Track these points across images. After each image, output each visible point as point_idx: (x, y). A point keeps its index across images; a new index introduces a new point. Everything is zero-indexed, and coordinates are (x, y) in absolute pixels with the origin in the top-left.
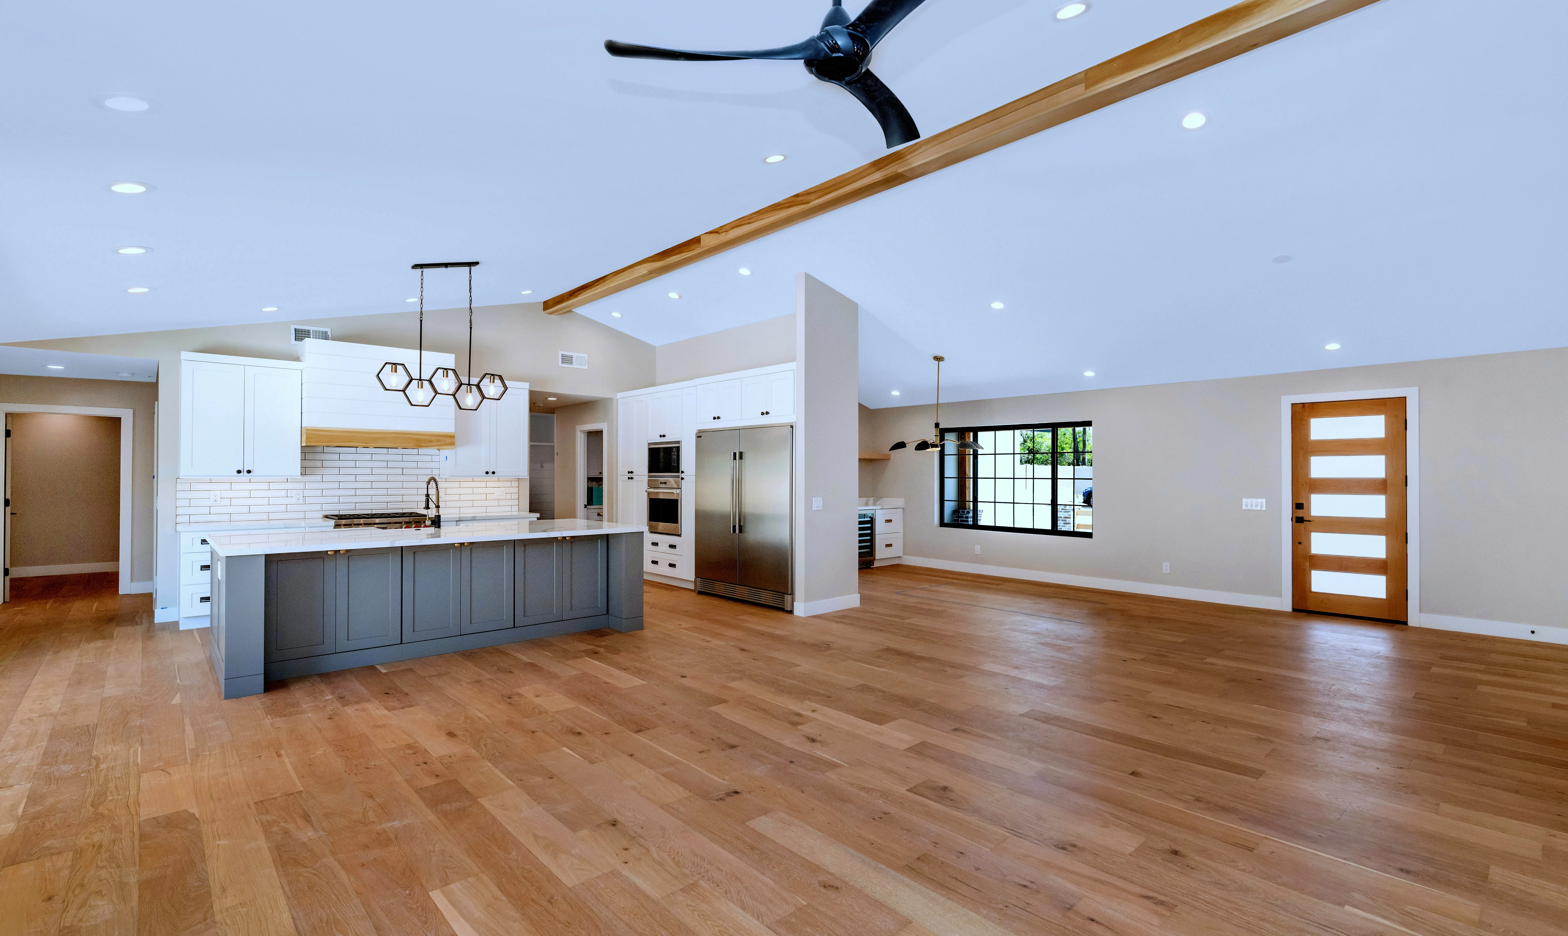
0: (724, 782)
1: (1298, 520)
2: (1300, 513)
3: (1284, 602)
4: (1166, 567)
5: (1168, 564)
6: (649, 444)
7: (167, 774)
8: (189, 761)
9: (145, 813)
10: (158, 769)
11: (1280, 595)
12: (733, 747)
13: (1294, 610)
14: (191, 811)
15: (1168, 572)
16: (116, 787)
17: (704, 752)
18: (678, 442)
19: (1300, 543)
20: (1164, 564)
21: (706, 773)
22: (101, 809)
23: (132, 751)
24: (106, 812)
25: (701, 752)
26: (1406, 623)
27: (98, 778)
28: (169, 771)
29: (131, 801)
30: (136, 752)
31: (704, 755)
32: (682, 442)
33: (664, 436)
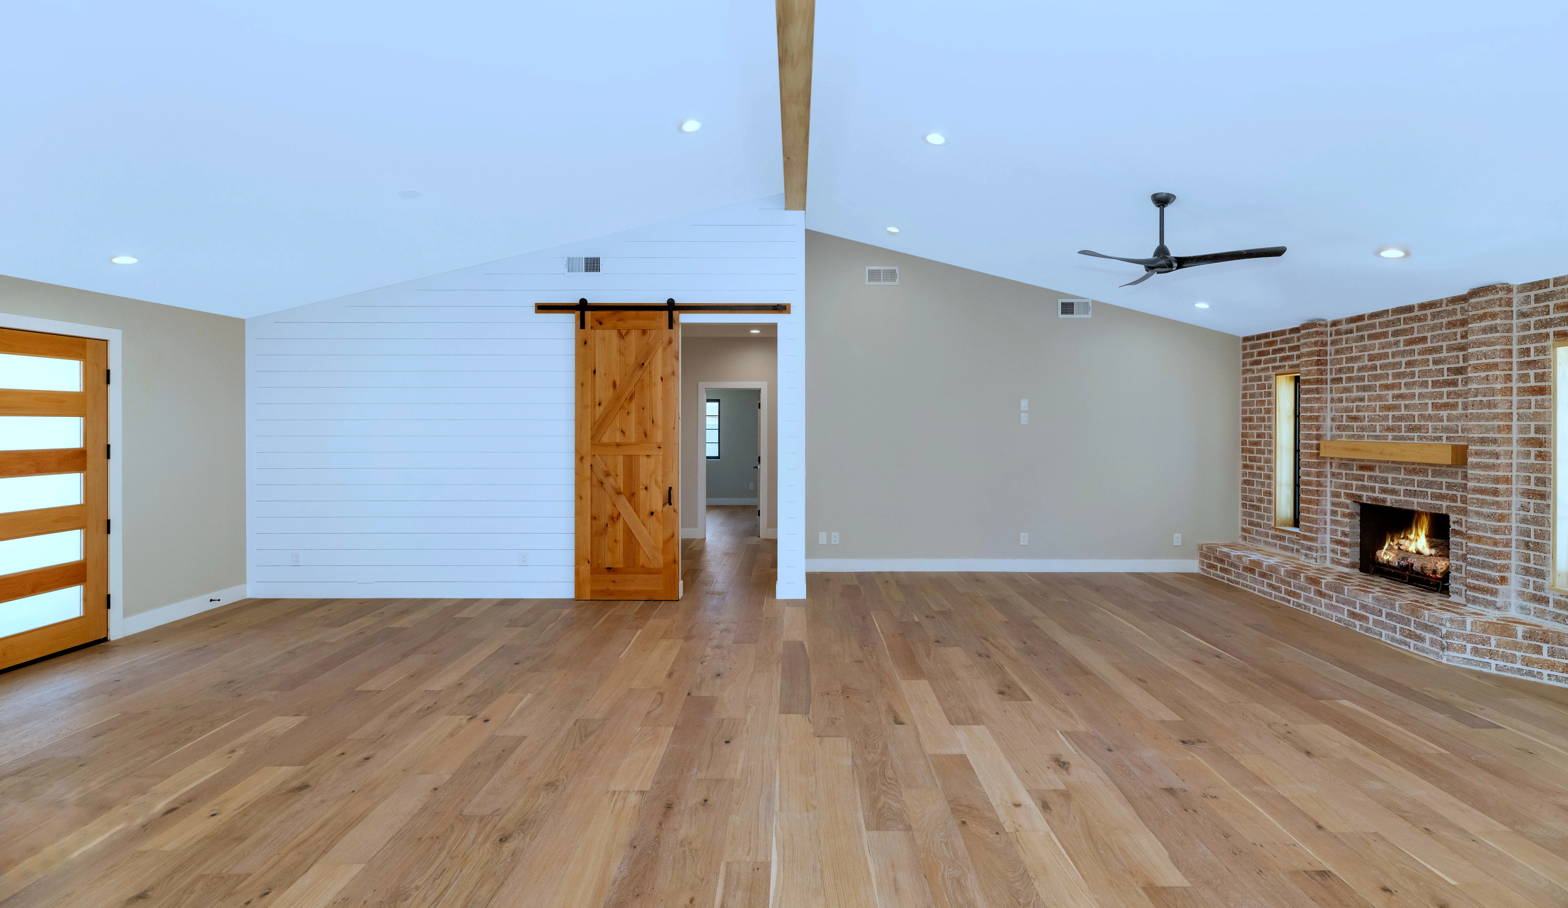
0: (1193, 755)
12: (1170, 791)
17: (1211, 797)
21: (1212, 769)
25: (1215, 797)
26: (105, 640)
31: (1211, 792)
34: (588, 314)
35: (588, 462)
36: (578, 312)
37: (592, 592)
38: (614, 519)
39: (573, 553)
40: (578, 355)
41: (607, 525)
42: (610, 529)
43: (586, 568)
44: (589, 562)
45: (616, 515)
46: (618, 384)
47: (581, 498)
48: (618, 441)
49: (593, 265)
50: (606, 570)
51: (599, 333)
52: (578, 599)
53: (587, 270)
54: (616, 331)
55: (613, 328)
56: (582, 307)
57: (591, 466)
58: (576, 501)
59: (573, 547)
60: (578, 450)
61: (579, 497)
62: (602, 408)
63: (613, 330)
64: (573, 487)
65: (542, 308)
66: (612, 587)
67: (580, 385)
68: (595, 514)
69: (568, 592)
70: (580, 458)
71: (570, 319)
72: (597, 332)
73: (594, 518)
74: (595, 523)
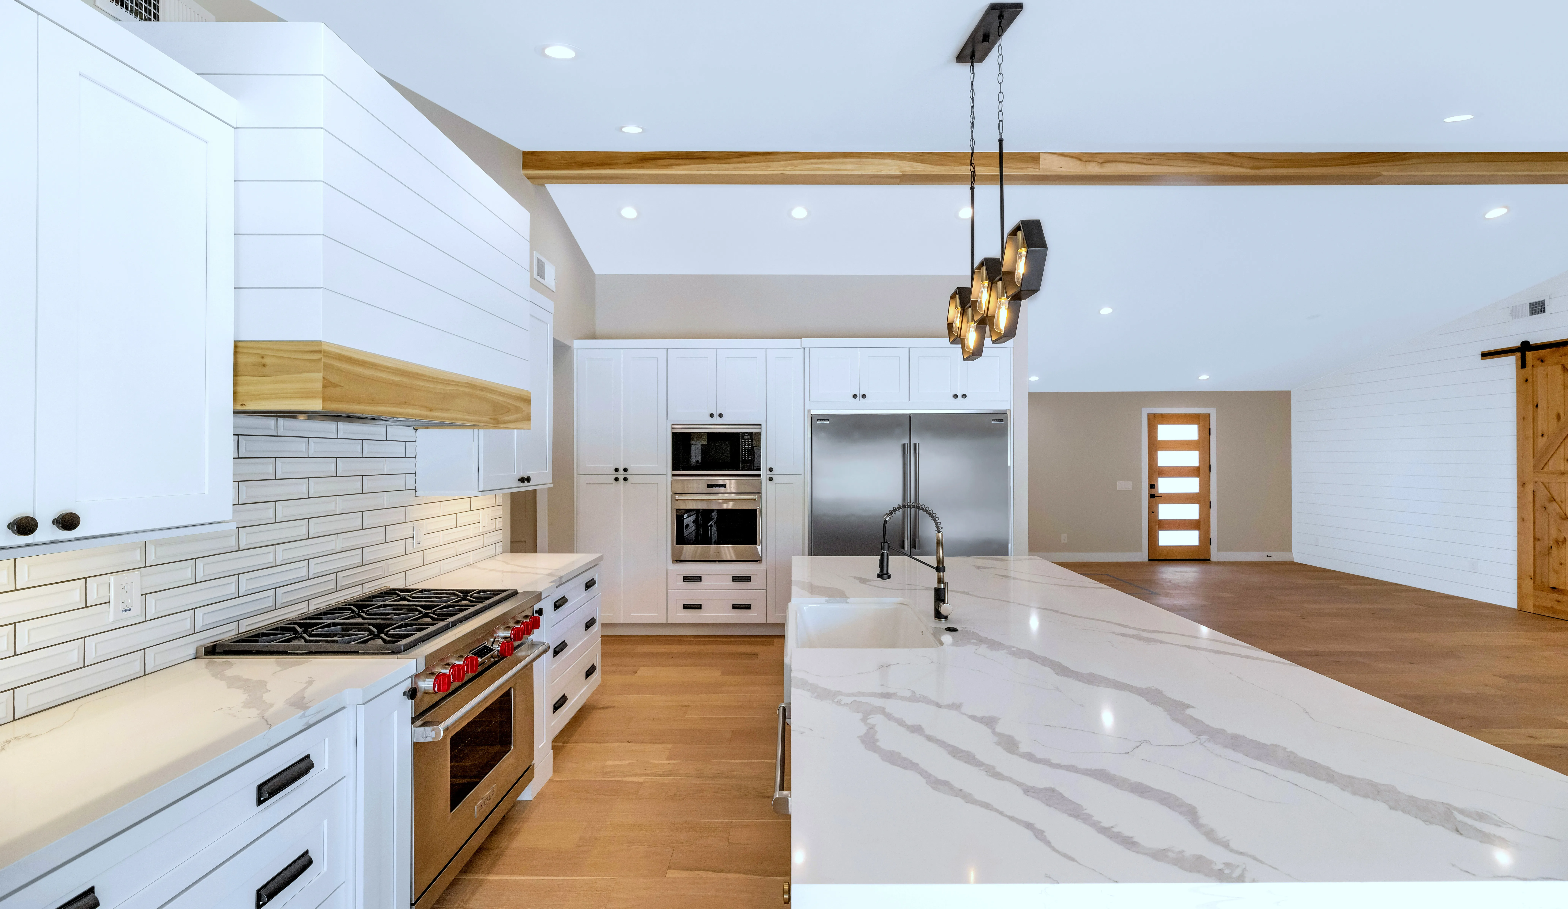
1: (1152, 496)
2: (1153, 491)
3: (1143, 556)
4: (1064, 538)
5: (1066, 535)
6: (674, 426)
11: (1141, 551)
13: (1150, 560)
15: (1066, 542)
18: (759, 426)
19: (1153, 512)
20: (1063, 535)
26: (1209, 560)
32: (763, 426)
33: (720, 415)
34: (1529, 355)
35: (1530, 488)
36: (1519, 354)
37: (1535, 606)
38: (1560, 543)
39: (1516, 568)
40: (1518, 392)
41: (1551, 547)
42: (1554, 551)
43: (1529, 585)
44: (1531, 578)
45: (1561, 539)
46: (1562, 416)
47: (1523, 520)
48: (1562, 469)
49: (1538, 308)
50: (1549, 589)
51: (1541, 370)
52: (1520, 609)
53: (1532, 313)
54: (1560, 367)
55: (1557, 363)
56: (1525, 347)
57: (1534, 491)
58: (1518, 522)
59: (1516, 562)
60: (1519, 478)
61: (1521, 520)
62: (1545, 439)
63: (1556, 366)
64: (1516, 510)
65: (1486, 355)
66: (1558, 607)
67: (1522, 419)
68: (1538, 535)
69: (1511, 602)
70: (1522, 484)
71: (1511, 361)
72: (1539, 369)
73: (1536, 539)
74: (1538, 544)
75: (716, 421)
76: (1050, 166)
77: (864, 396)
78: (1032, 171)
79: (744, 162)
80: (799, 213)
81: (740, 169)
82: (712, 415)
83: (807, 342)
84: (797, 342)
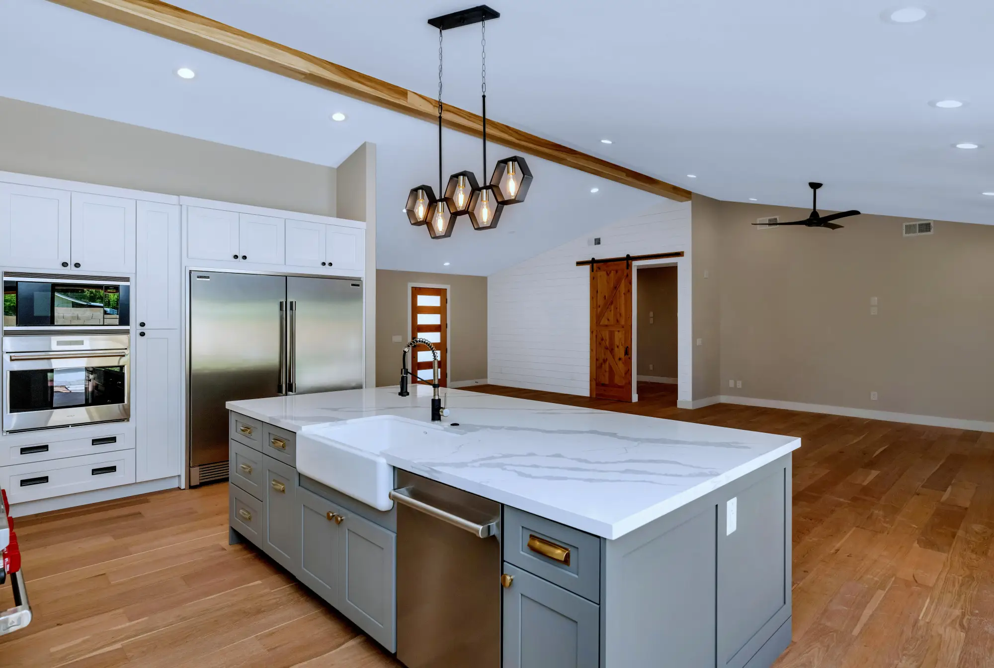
6: (4, 274)
7: (915, 576)
8: (893, 579)
9: (944, 556)
10: (919, 585)
14: (917, 545)
16: (954, 585)
18: (127, 279)
19: (415, 357)
22: (968, 572)
23: (929, 617)
24: (965, 569)
27: (965, 601)
28: (912, 578)
29: (948, 569)
30: (926, 614)
32: (132, 279)
33: (77, 265)
34: (595, 265)
35: (595, 333)
36: (591, 264)
37: (596, 394)
38: (605, 361)
39: (589, 375)
40: (591, 284)
41: (602, 364)
42: (603, 366)
43: (594, 383)
44: (595, 380)
45: (605, 359)
46: (606, 297)
47: (592, 350)
48: (606, 324)
49: (598, 242)
50: (601, 385)
52: (590, 397)
53: (595, 244)
54: (606, 271)
55: (604, 270)
56: (593, 262)
57: (596, 335)
58: (590, 352)
59: (589, 373)
60: (591, 328)
62: (600, 308)
64: (589, 345)
65: (579, 263)
66: (604, 393)
67: (592, 298)
68: (597, 358)
69: (587, 393)
70: (592, 332)
71: (587, 268)
72: (598, 272)
73: (597, 360)
74: (598, 362)
75: (71, 270)
76: (412, 102)
77: (245, 257)
78: (402, 102)
79: (154, 9)
80: (186, 73)
81: (147, 14)
82: (65, 265)
83: (185, 199)
84: (174, 199)
